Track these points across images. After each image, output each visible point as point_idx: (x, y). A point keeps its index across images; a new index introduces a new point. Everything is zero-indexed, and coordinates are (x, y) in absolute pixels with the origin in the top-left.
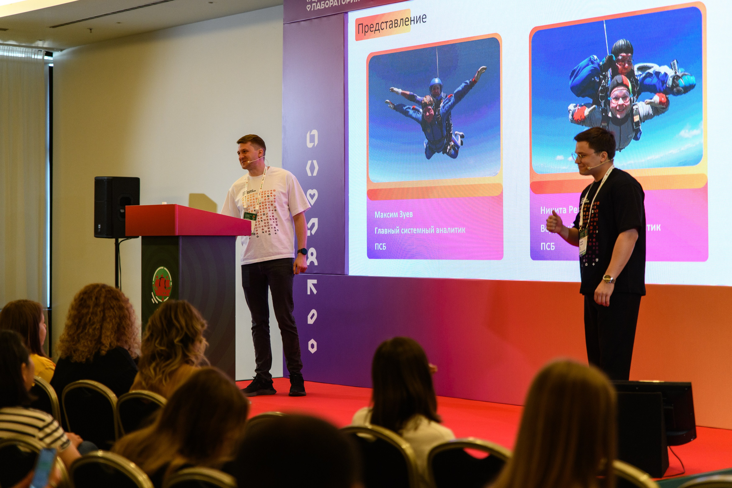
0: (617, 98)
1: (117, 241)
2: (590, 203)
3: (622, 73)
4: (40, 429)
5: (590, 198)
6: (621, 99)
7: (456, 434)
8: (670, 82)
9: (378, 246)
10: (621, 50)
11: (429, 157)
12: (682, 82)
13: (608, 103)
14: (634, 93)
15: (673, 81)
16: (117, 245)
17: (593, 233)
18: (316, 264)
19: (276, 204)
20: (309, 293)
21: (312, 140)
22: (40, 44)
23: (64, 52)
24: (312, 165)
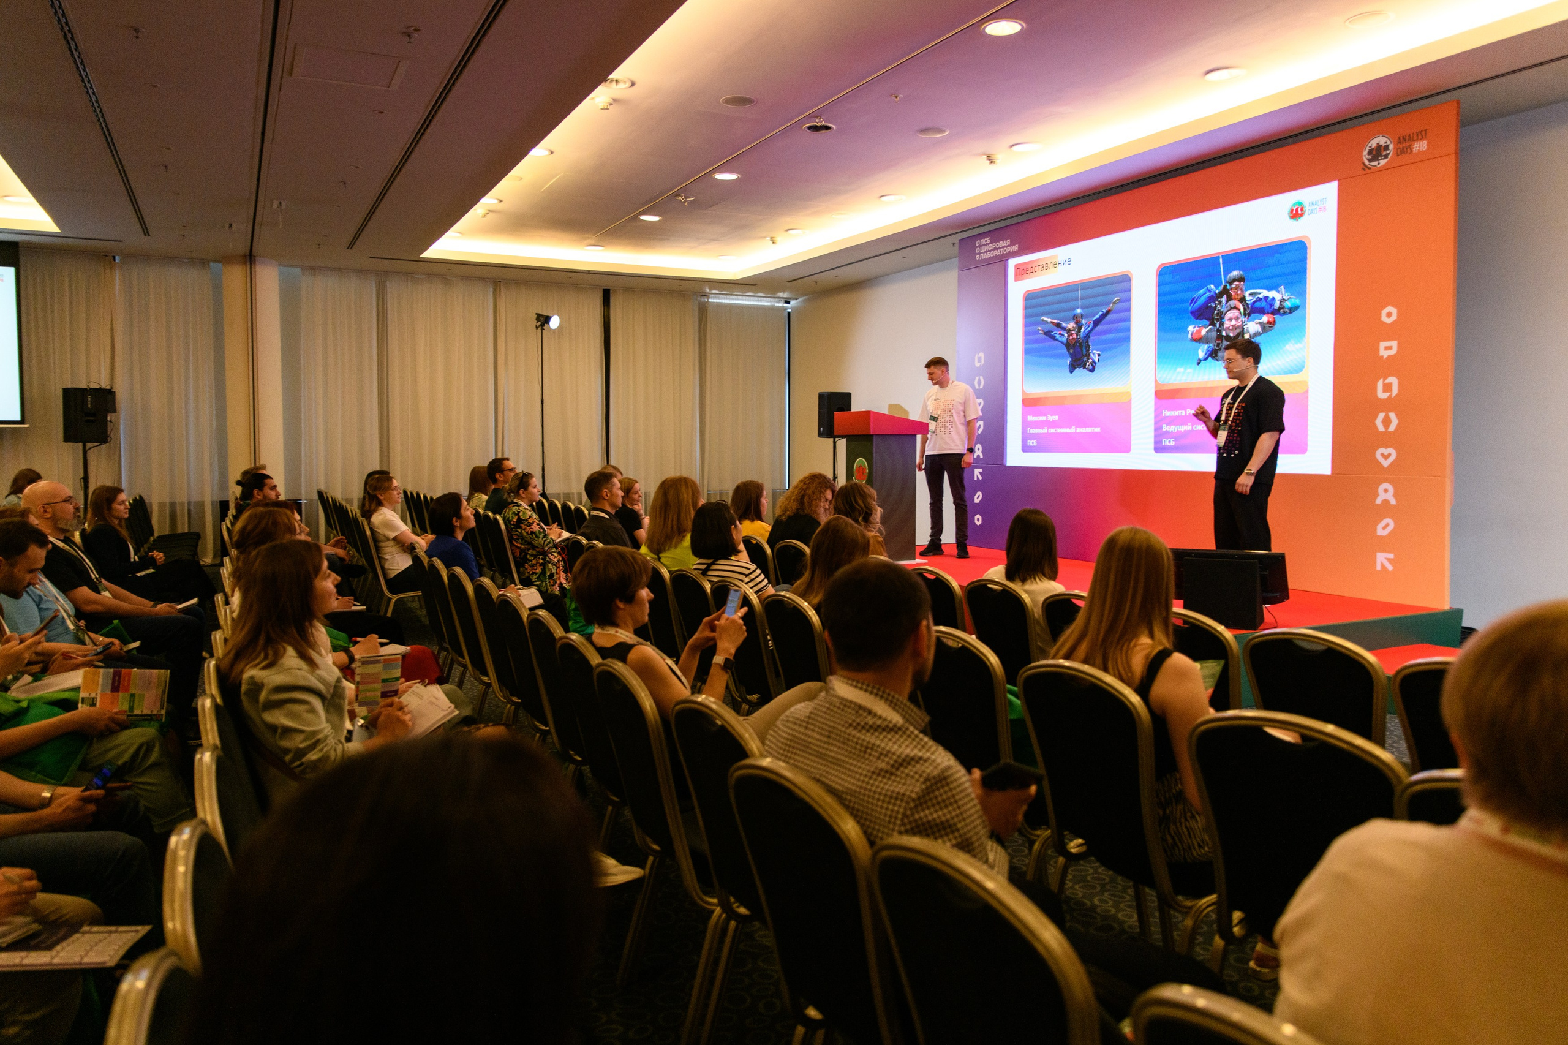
0: (1230, 320)
1: (834, 440)
2: (1234, 403)
3: (1235, 299)
4: (747, 575)
5: (1234, 399)
6: (1233, 320)
7: (1067, 588)
8: (1277, 305)
9: (1030, 443)
10: (1234, 280)
11: (1071, 372)
12: (1288, 304)
13: (1222, 324)
14: (1245, 315)
15: (1280, 304)
16: (835, 443)
17: (1235, 429)
18: (981, 456)
19: (953, 411)
20: (976, 479)
21: (979, 361)
22: (781, 295)
23: (798, 300)
24: (979, 380)
